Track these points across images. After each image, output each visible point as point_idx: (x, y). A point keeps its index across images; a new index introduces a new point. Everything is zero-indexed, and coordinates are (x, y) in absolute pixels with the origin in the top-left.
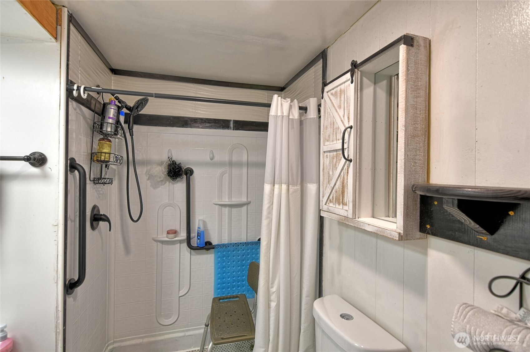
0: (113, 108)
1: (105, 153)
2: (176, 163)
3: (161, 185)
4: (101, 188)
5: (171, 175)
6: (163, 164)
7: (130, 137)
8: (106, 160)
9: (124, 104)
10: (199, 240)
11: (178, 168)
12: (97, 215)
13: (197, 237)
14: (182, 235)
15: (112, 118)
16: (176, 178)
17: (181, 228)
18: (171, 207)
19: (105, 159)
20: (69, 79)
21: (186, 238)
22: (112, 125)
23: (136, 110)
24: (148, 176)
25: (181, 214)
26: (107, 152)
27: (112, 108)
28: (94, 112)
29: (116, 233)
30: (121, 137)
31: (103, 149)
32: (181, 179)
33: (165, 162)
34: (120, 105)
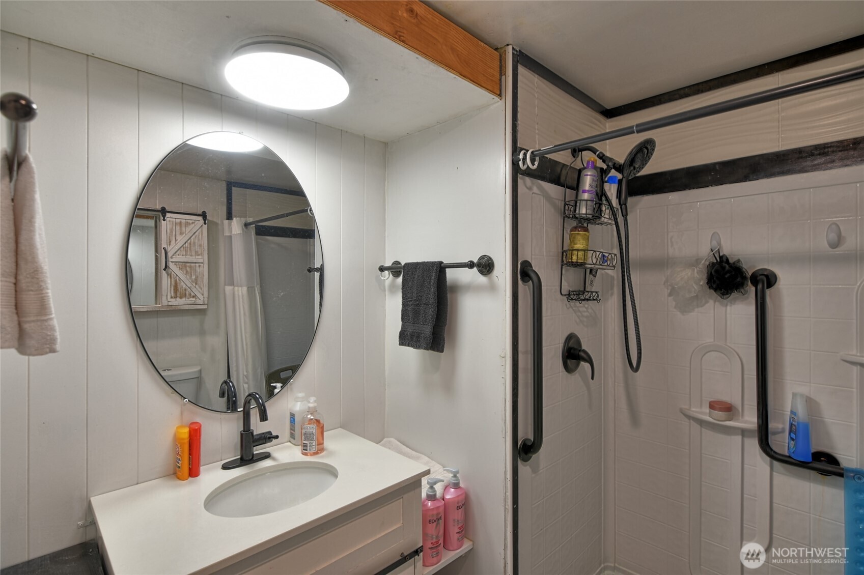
0: (589, 174)
1: (578, 250)
2: (727, 260)
3: (698, 307)
4: (584, 306)
5: (714, 286)
6: (701, 262)
7: (623, 217)
8: (579, 261)
9: (612, 162)
10: (792, 443)
11: (729, 272)
12: (575, 349)
13: (790, 434)
14: (747, 418)
15: (588, 191)
16: (731, 294)
17: (746, 402)
18: (723, 355)
19: (577, 260)
20: (518, 146)
21: (756, 429)
22: (588, 202)
23: (632, 168)
24: (670, 288)
25: (746, 372)
26: (580, 248)
27: (587, 175)
28: (563, 186)
29: (616, 383)
30: (610, 221)
31: (575, 244)
32: (743, 295)
33: (703, 259)
34: (605, 167)
